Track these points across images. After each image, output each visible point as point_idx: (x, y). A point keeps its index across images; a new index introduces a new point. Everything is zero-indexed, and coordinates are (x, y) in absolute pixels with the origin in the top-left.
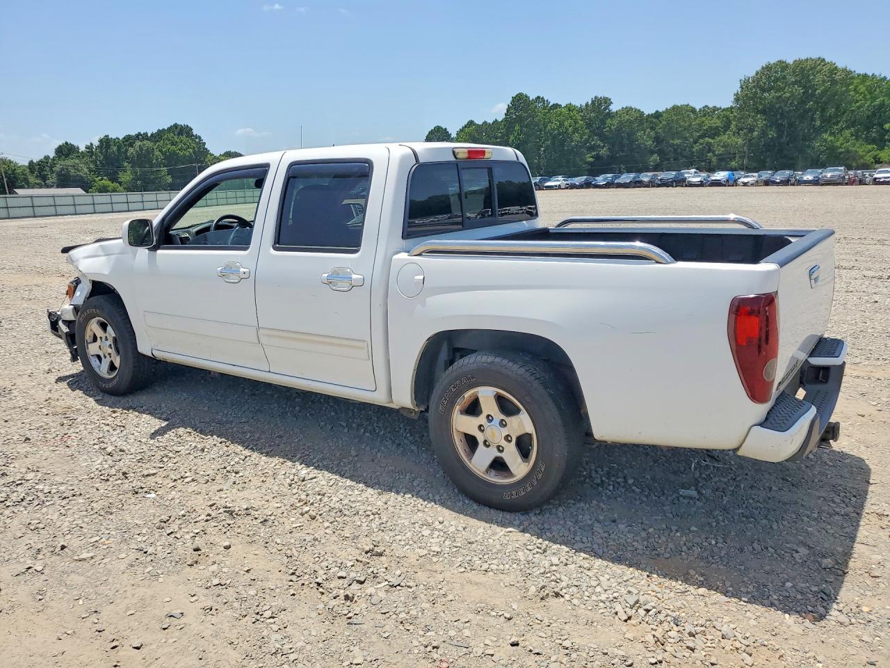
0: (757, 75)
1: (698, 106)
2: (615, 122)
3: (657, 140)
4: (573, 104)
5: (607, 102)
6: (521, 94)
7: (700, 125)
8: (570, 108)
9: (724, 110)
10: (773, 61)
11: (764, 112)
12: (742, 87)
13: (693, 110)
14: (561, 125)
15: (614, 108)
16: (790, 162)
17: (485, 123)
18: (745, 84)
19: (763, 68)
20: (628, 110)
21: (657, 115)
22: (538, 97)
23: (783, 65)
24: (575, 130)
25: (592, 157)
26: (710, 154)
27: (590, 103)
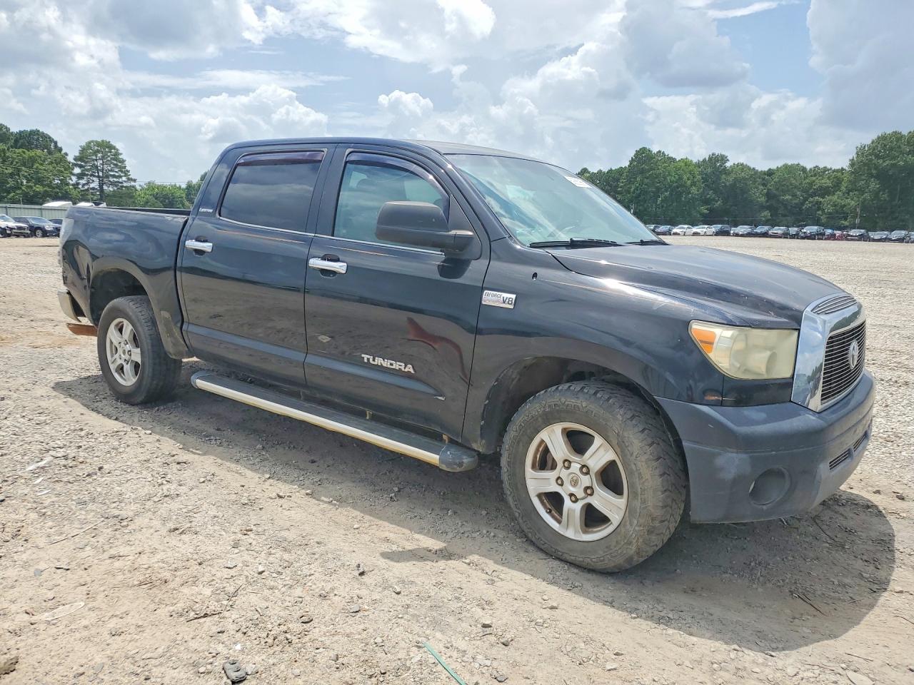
0: (872, 143)
1: (809, 166)
2: (731, 179)
3: (769, 196)
4: (690, 158)
5: (723, 159)
6: (644, 148)
7: (811, 184)
8: (686, 162)
9: (834, 171)
10: (889, 131)
11: (877, 177)
12: (857, 154)
13: (804, 169)
14: (681, 178)
15: (728, 165)
16: (901, 223)
17: (600, 171)
18: (861, 151)
19: (879, 138)
20: (742, 167)
21: (770, 173)
22: (660, 152)
23: (897, 136)
24: (694, 184)
25: (707, 209)
26: (820, 212)
27: (707, 159)
